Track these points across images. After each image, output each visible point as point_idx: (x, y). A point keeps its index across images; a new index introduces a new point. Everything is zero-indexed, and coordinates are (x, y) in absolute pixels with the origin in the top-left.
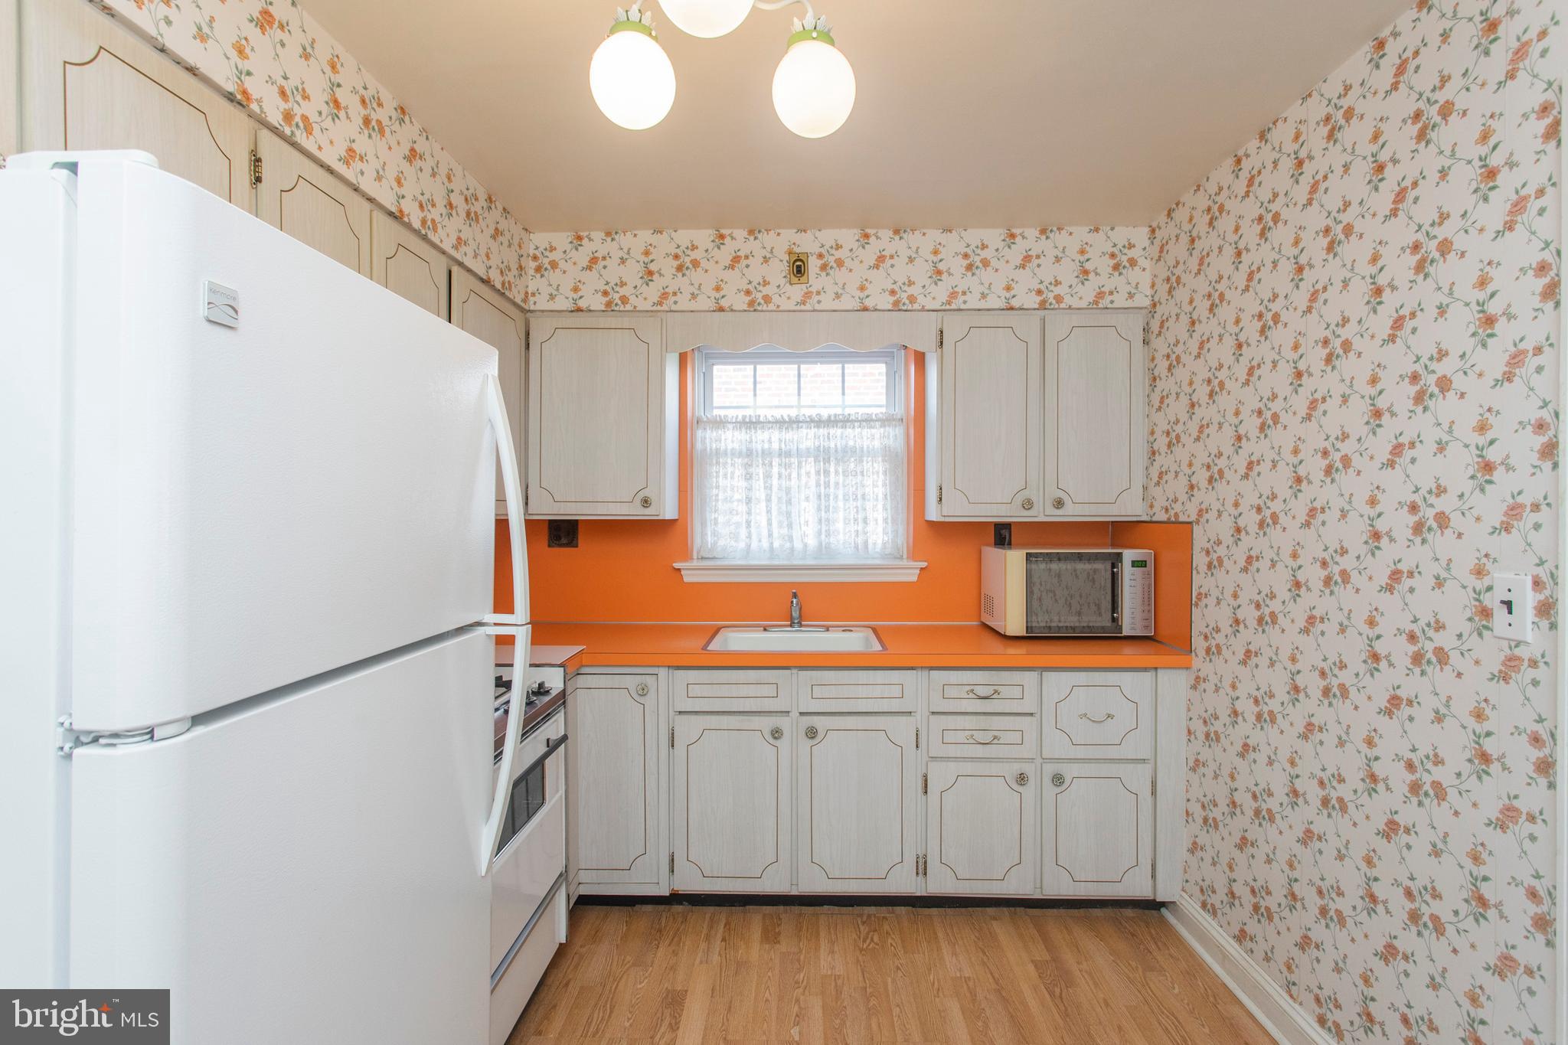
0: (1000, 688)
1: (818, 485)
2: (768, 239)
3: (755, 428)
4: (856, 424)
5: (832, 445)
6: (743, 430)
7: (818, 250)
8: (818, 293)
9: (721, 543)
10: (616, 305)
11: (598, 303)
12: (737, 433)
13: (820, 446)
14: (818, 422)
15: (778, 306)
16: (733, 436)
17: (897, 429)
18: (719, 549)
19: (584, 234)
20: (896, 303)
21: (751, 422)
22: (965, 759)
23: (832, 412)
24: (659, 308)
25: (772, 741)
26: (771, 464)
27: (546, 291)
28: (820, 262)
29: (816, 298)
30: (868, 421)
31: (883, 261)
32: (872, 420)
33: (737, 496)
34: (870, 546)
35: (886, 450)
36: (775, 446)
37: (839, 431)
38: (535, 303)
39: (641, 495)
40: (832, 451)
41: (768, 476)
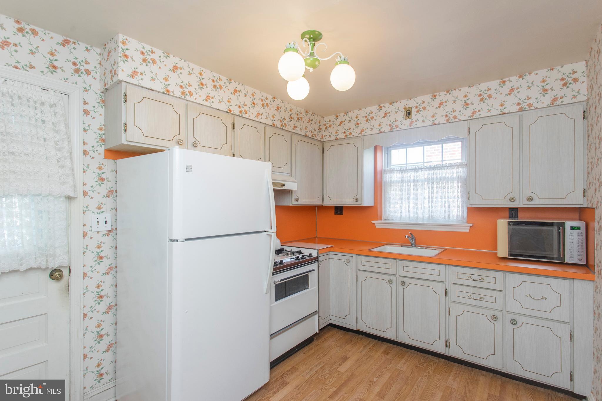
0: (484, 278)
1: (429, 193)
2: (397, 105)
3: (405, 172)
4: (446, 168)
5: (435, 177)
6: (400, 173)
7: (416, 105)
8: (416, 121)
9: (391, 214)
10: (348, 136)
11: (342, 136)
12: (398, 175)
13: (430, 177)
14: (430, 168)
15: (401, 128)
16: (397, 175)
17: (465, 168)
18: (391, 216)
19: (338, 115)
20: (448, 120)
21: (403, 170)
22: (468, 305)
23: (436, 163)
24: (361, 135)
25: (389, 284)
26: (410, 185)
27: (328, 134)
28: (416, 110)
29: (415, 123)
30: (451, 166)
31: (442, 104)
32: (453, 166)
33: (398, 197)
34: (451, 217)
35: (459, 178)
36: (412, 178)
37: (438, 171)
38: (325, 139)
39: (355, 198)
40: (435, 179)
41: (409, 190)
